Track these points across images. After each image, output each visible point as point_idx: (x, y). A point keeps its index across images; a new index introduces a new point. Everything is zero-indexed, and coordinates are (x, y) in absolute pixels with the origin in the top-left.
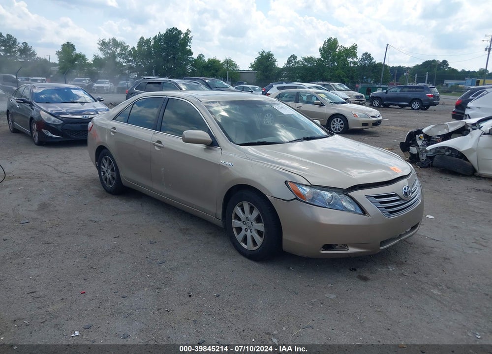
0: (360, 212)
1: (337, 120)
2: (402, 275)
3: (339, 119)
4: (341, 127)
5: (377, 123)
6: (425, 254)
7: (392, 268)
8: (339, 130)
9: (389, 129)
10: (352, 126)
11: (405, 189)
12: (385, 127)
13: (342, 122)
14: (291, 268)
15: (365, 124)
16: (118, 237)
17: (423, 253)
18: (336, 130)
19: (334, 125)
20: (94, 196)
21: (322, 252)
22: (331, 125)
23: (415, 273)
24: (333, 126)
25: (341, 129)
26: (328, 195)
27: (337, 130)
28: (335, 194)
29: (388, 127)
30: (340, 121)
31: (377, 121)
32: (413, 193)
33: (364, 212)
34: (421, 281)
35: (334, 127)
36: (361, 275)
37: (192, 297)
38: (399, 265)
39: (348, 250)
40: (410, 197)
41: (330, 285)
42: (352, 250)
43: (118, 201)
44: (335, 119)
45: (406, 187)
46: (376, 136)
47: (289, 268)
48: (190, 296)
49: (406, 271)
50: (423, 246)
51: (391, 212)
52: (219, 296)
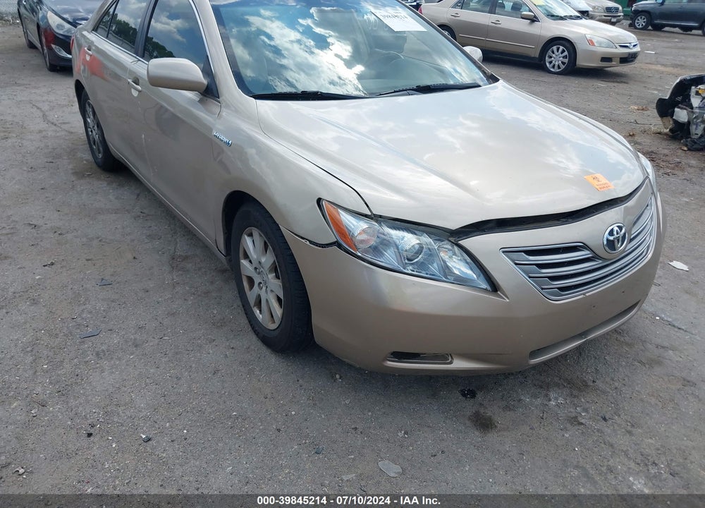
0: (484, 285)
1: (558, 49)
2: (575, 421)
3: (561, 48)
4: (563, 63)
5: (628, 59)
6: (644, 364)
7: (556, 399)
8: (559, 67)
9: (650, 70)
10: (582, 62)
11: (611, 233)
12: (644, 66)
13: (566, 53)
14: (338, 376)
15: (606, 59)
16: (52, 264)
17: (640, 362)
18: (553, 67)
19: (551, 57)
20: (71, 171)
21: (390, 364)
22: (547, 58)
23: (605, 419)
24: (550, 60)
25: (563, 67)
26: (409, 240)
27: (556, 66)
28: (426, 239)
29: (651, 66)
30: (563, 51)
31: (629, 54)
32: (631, 240)
33: (494, 287)
34: (612, 446)
35: (550, 62)
36: (482, 411)
37: (92, 438)
38: (575, 392)
39: (451, 363)
40: (624, 251)
41: (401, 434)
42: (459, 364)
43: (105, 184)
44: (555, 48)
45: (616, 229)
46: (622, 82)
47: (333, 377)
48: (90, 435)
49: (586, 410)
50: (644, 342)
51: (562, 289)
52: (150, 440)
